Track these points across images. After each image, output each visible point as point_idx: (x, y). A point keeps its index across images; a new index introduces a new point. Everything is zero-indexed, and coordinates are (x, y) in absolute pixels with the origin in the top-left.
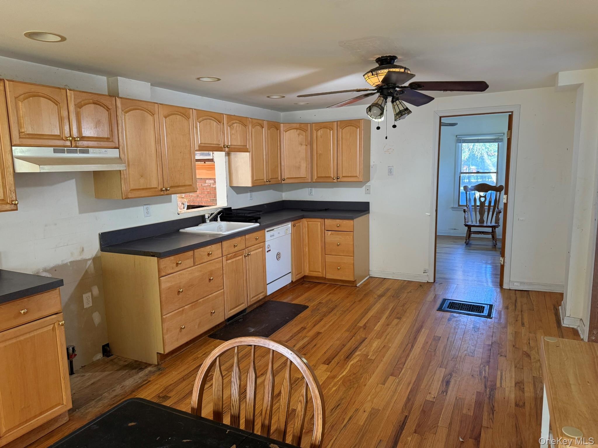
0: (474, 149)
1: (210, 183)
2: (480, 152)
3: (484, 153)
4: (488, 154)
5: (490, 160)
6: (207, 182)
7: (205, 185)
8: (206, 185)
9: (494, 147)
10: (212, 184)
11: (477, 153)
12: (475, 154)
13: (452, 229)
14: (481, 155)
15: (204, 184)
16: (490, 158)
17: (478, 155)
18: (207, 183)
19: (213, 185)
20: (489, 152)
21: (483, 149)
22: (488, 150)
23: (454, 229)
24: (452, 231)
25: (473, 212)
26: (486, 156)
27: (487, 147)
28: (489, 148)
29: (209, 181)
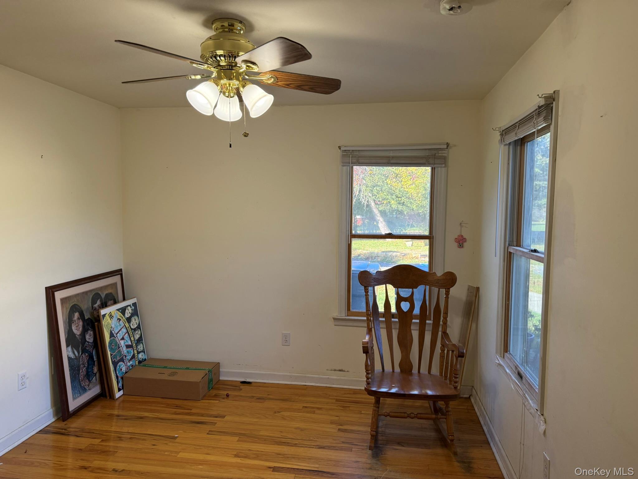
0: (360, 195)
2: (367, 200)
3: (371, 201)
4: (375, 202)
5: (378, 209)
9: (382, 194)
11: (363, 200)
12: (361, 202)
13: (335, 370)
14: (368, 203)
16: (377, 206)
17: (364, 203)
20: (376, 200)
21: (369, 196)
22: (375, 198)
23: (340, 371)
24: (335, 376)
25: (381, 330)
26: (373, 204)
27: (374, 195)
28: (376, 195)
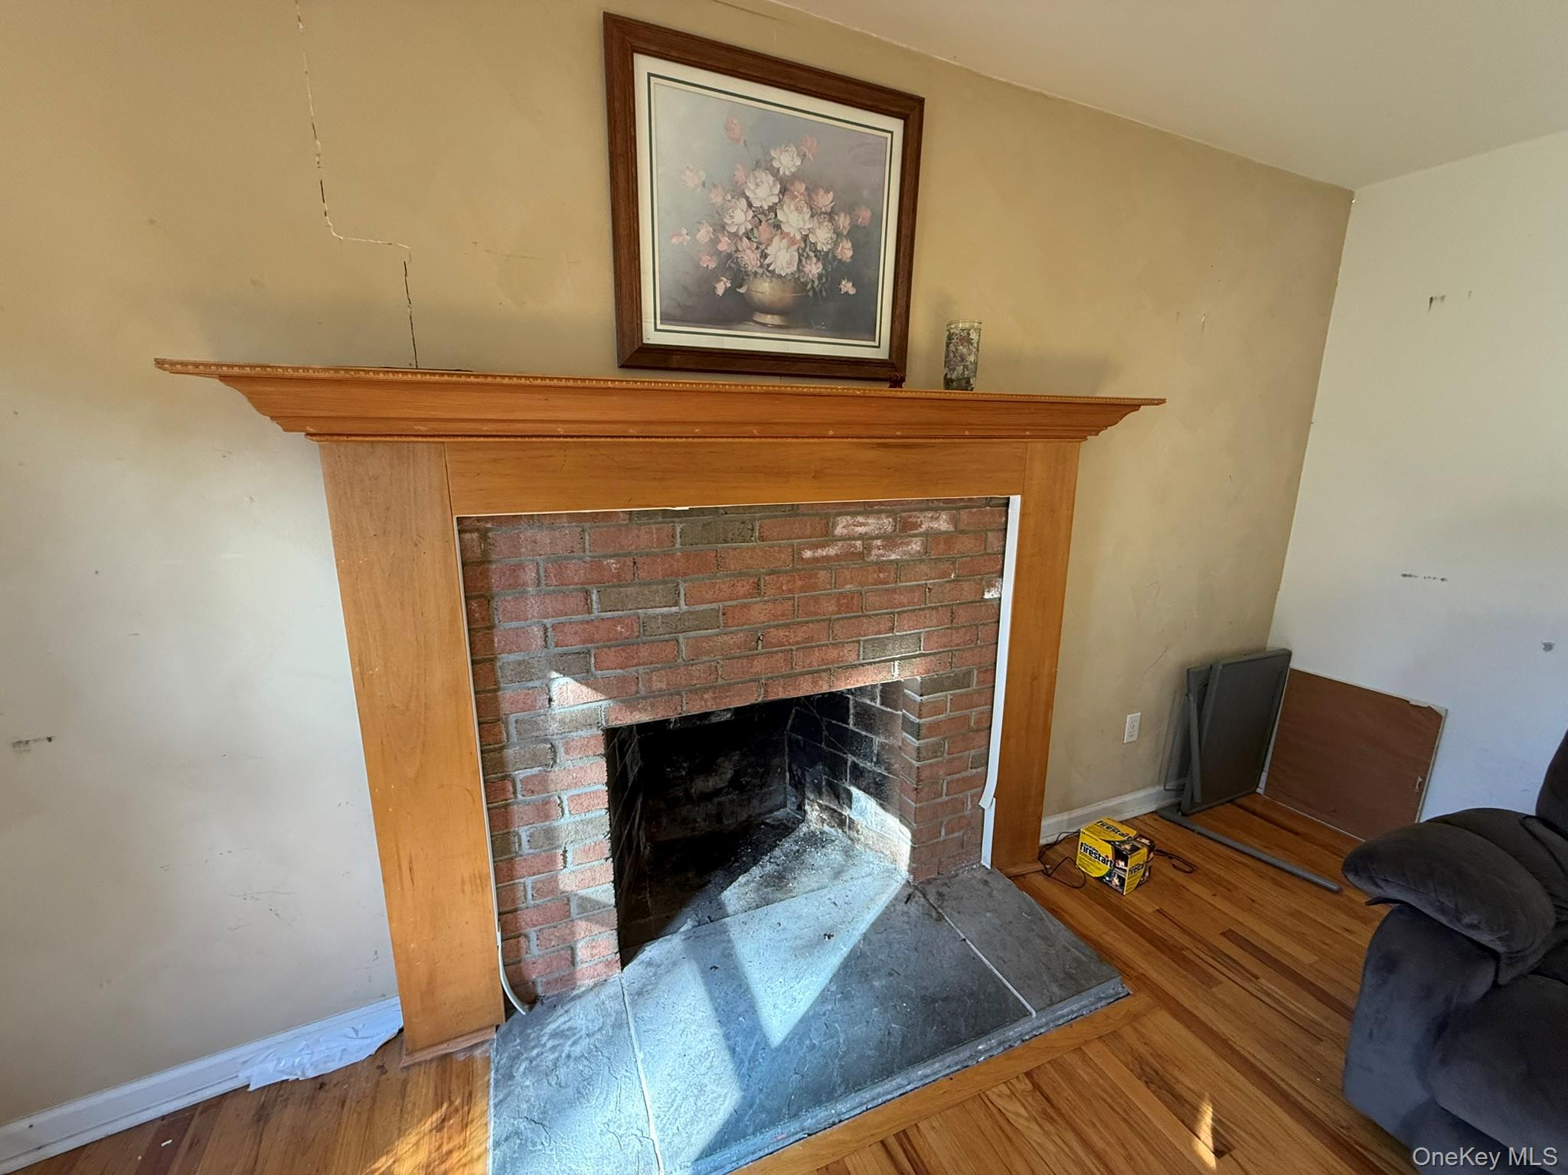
1: (861, 537)
6: (839, 530)
7: (821, 552)
8: (832, 551)
10: (879, 542)
15: (814, 547)
18: (842, 538)
19: (884, 547)
29: (860, 519)
